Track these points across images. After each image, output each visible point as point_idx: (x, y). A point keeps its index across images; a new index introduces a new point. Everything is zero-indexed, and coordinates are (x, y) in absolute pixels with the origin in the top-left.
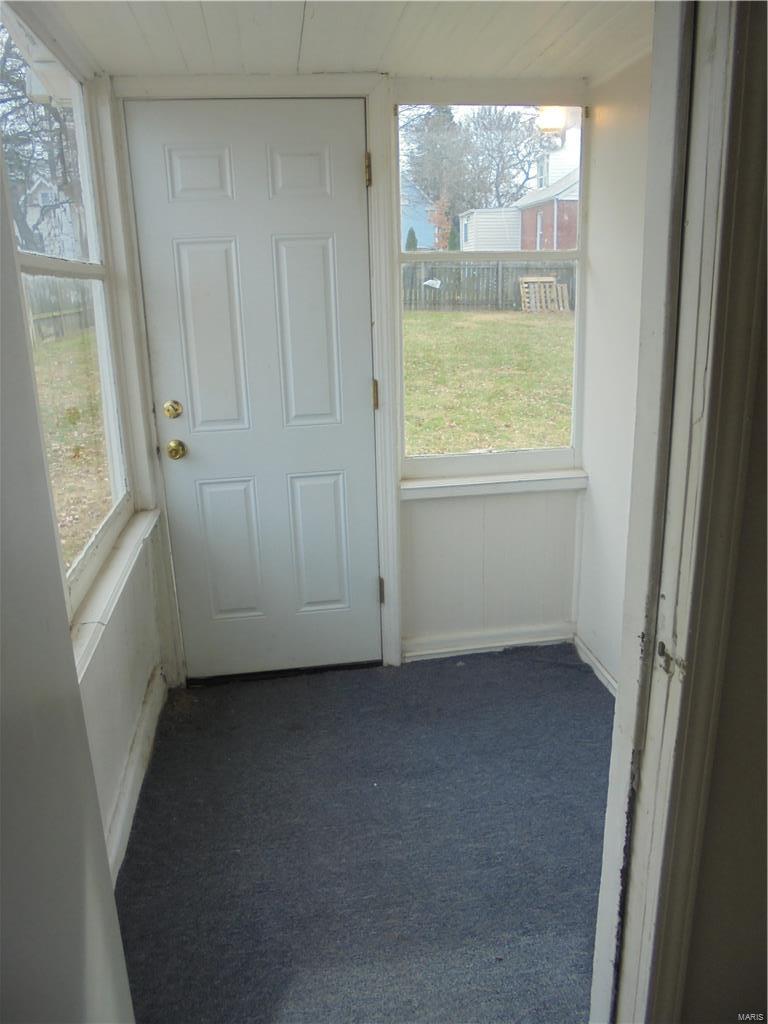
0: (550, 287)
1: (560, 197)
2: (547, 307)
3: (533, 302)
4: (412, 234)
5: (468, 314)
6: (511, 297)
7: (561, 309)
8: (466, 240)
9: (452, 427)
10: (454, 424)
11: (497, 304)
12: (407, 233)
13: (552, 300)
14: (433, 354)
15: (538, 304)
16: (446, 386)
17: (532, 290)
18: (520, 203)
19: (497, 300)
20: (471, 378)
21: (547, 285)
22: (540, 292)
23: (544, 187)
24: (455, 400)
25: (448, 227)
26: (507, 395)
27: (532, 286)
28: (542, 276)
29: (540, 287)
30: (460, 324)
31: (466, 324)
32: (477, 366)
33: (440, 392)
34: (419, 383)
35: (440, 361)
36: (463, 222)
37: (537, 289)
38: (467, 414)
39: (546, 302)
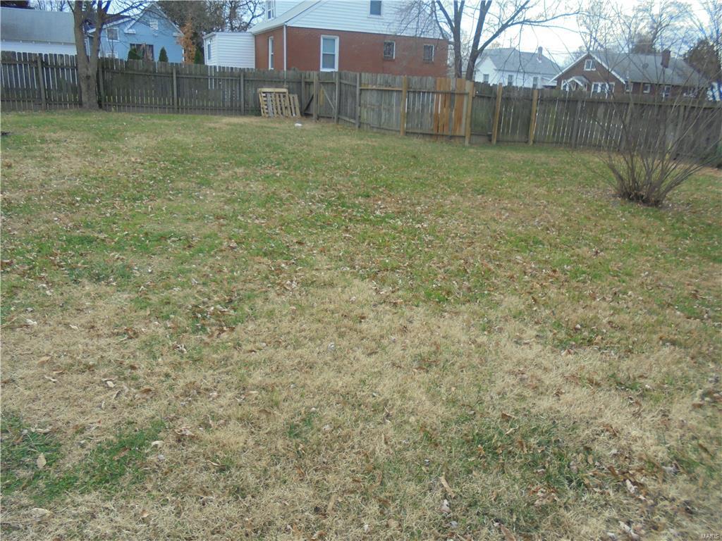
0: (284, 96)
1: (289, 24)
2: (282, 113)
3: (270, 108)
4: (163, 53)
5: (216, 117)
6: (251, 104)
7: (294, 115)
8: (209, 58)
9: (233, 248)
10: (233, 244)
11: (240, 110)
12: (159, 52)
13: (286, 108)
14: (191, 152)
15: (275, 111)
16: (212, 188)
17: (269, 99)
18: (253, 30)
19: (240, 106)
20: (235, 177)
21: (282, 95)
22: (276, 100)
23: (272, 18)
24: (226, 207)
25: (193, 49)
26: (281, 200)
27: (269, 95)
28: (277, 87)
29: (275, 96)
30: (212, 125)
31: (217, 126)
32: (239, 164)
33: (205, 195)
34: (181, 185)
35: (199, 160)
36: (206, 43)
37: (273, 97)
38: (245, 228)
39: (281, 109)
